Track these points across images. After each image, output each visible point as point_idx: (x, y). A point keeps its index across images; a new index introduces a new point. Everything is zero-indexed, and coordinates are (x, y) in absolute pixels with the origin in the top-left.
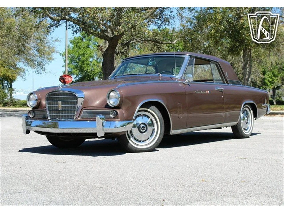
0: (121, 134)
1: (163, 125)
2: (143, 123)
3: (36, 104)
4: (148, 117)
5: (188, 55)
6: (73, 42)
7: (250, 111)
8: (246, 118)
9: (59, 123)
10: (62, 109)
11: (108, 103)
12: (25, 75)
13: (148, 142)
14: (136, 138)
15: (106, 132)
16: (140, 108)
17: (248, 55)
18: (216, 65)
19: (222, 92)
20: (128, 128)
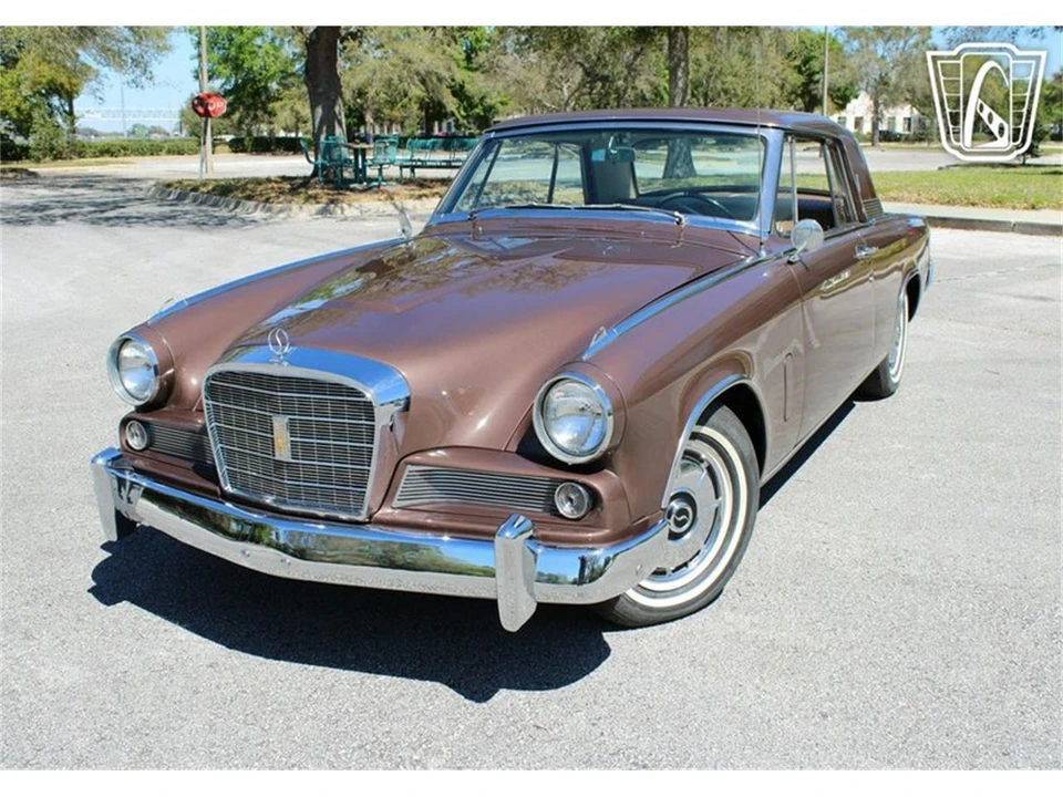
2: (680, 495)
3: (157, 388)
4: (699, 459)
5: (773, 128)
10: (294, 456)
11: (543, 439)
12: (100, 87)
13: (696, 568)
15: (545, 600)
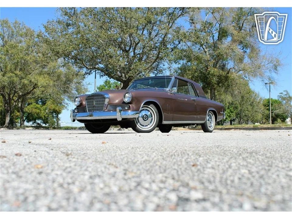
0: (132, 120)
1: (158, 117)
2: (145, 115)
4: (149, 111)
5: (174, 77)
6: (99, 89)
7: (213, 115)
8: (210, 120)
9: (93, 113)
10: (96, 105)
11: (124, 100)
13: (149, 126)
14: (141, 123)
15: (123, 118)
16: (143, 105)
17: (213, 93)
18: (191, 85)
19: (195, 101)
20: (136, 116)
